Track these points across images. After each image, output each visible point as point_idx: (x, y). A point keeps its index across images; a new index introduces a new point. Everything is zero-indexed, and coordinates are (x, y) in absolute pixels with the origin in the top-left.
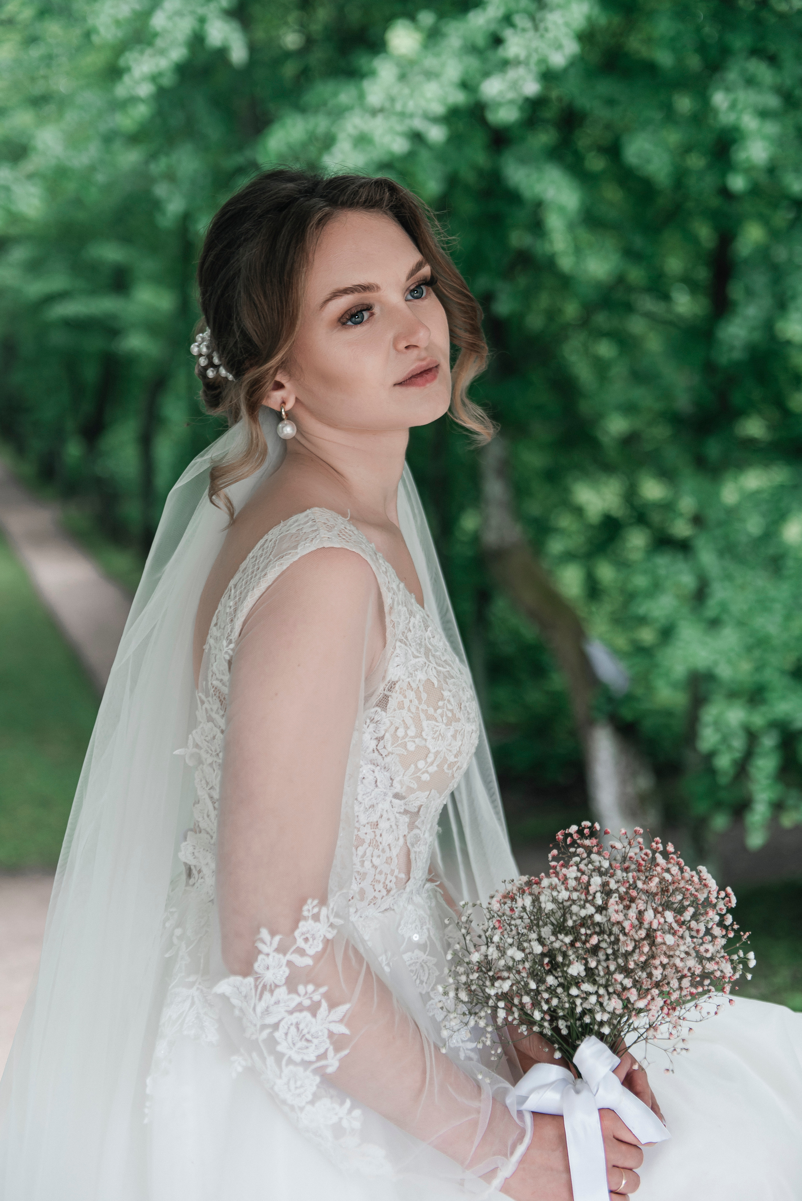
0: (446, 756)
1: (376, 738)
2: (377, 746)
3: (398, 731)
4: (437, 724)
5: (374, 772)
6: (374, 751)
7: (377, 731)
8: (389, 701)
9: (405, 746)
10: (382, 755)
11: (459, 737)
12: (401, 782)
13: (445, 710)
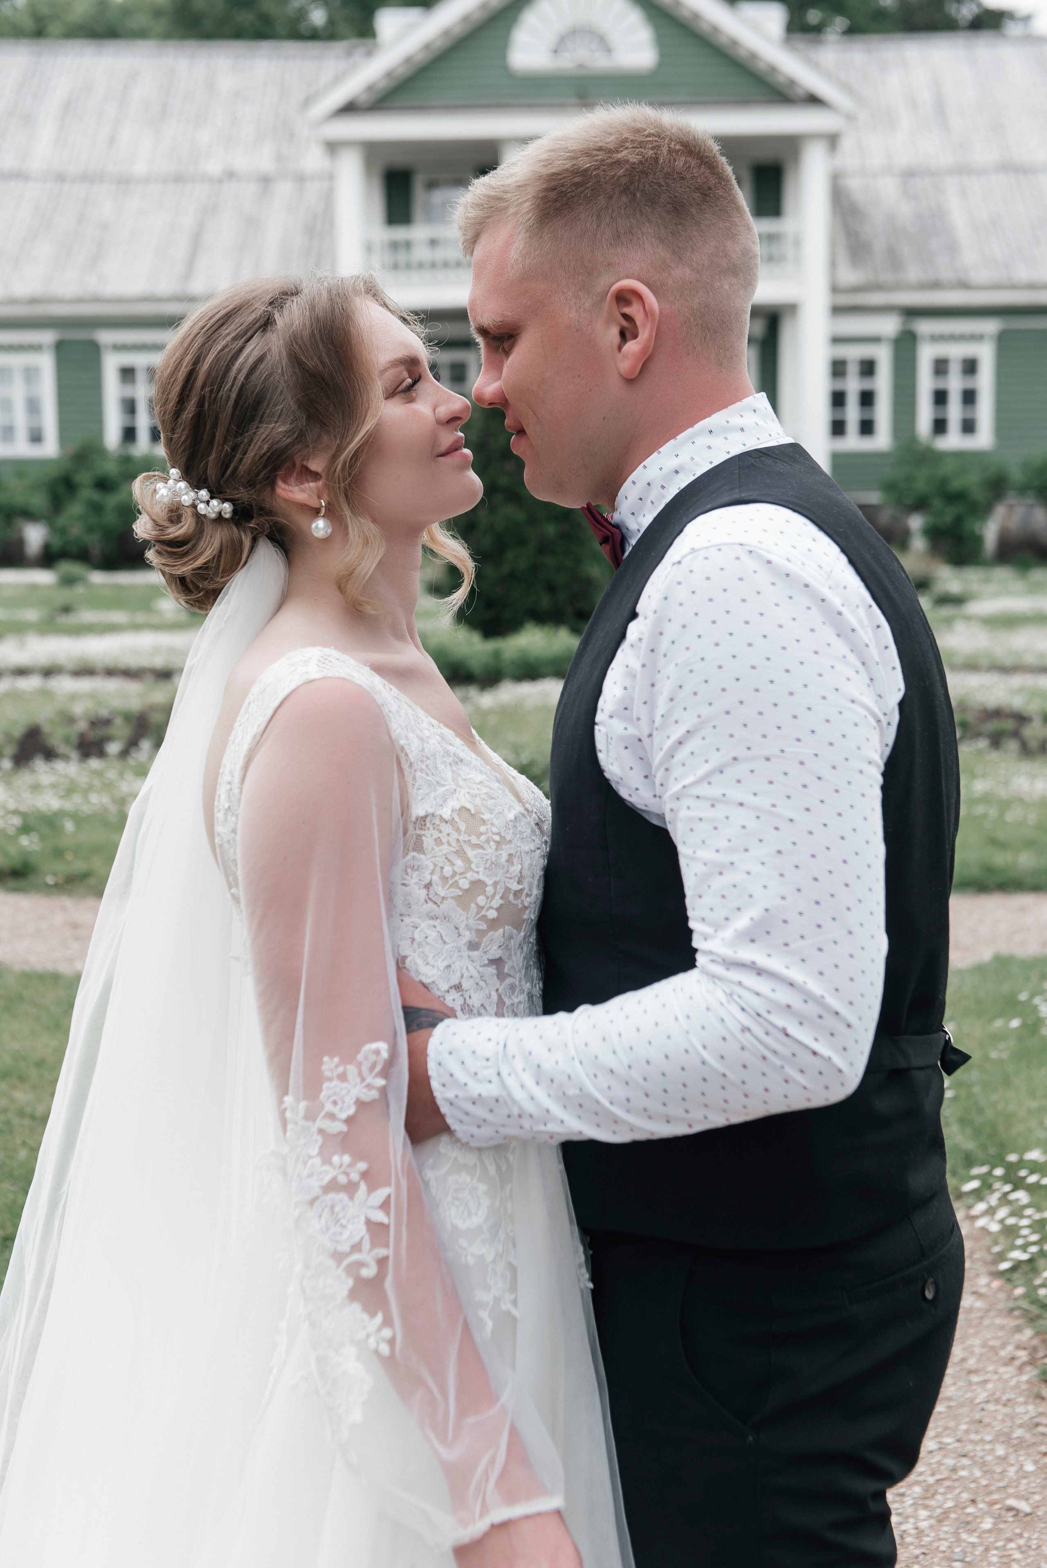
0: (507, 885)
1: (425, 887)
2: (428, 894)
3: (444, 870)
4: (485, 852)
5: (435, 927)
6: (426, 901)
7: (422, 879)
8: (424, 841)
9: (456, 884)
10: (436, 903)
11: (515, 860)
12: (468, 927)
13: (490, 835)
